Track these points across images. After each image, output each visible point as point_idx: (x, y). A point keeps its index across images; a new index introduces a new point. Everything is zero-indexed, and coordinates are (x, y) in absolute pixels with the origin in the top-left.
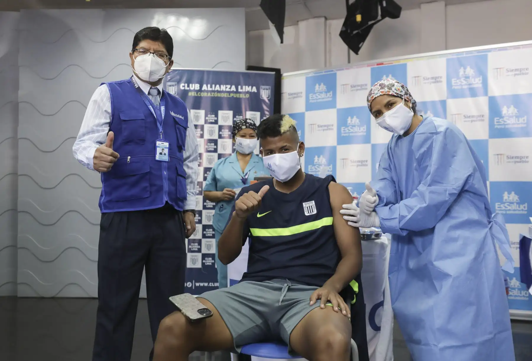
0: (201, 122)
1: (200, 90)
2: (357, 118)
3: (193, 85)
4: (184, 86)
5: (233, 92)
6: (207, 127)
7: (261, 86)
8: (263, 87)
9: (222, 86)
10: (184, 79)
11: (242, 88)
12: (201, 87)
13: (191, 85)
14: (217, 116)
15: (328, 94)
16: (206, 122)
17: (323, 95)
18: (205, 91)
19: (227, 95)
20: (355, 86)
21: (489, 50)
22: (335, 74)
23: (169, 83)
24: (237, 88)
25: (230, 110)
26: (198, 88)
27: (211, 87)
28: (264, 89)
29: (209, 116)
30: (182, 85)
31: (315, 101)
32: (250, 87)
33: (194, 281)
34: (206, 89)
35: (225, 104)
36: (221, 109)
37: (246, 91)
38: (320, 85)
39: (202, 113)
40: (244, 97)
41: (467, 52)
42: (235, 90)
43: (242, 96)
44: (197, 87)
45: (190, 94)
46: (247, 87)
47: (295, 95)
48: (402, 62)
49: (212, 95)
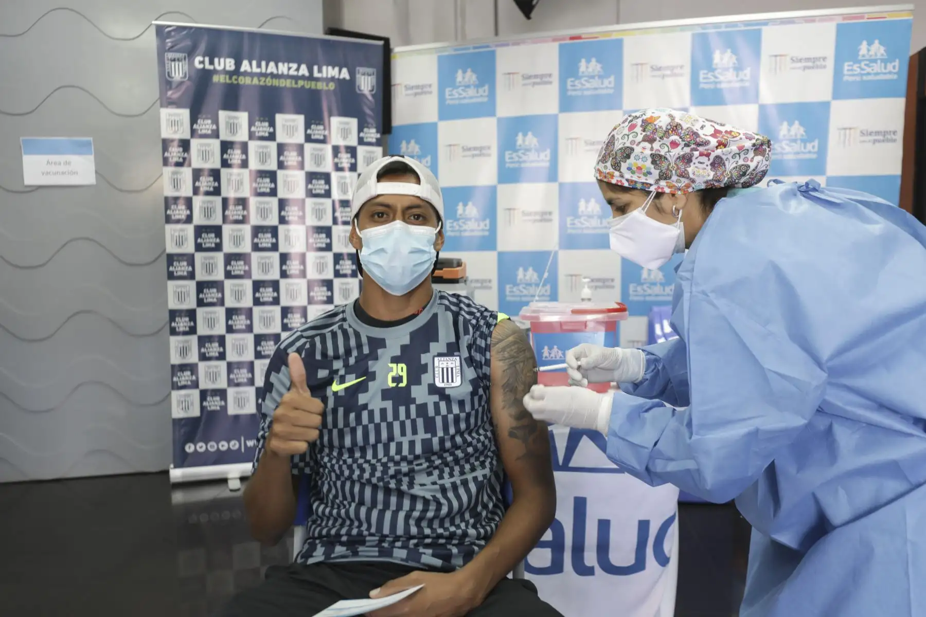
0: (242, 135)
1: (237, 72)
2: (534, 135)
3: (222, 60)
4: (202, 62)
5: (303, 77)
6: (253, 146)
7: (358, 68)
8: (361, 70)
9: (280, 65)
10: (202, 47)
11: (320, 71)
12: (238, 64)
13: (216, 60)
14: (272, 124)
15: (481, 90)
16: (251, 136)
17: (471, 92)
18: (245, 74)
19: (291, 83)
20: (529, 77)
21: (765, 23)
22: (493, 54)
23: (170, 55)
24: (311, 71)
25: (298, 112)
26: (233, 68)
27: (259, 66)
28: (364, 74)
29: (257, 123)
30: (198, 59)
31: (457, 102)
32: (337, 69)
33: (243, 439)
34: (249, 70)
35: (288, 100)
36: (281, 111)
37: (329, 76)
38: (464, 72)
39: (243, 117)
40: (325, 88)
41: (728, 24)
42: (307, 74)
43: (321, 86)
44: (230, 64)
45: (216, 79)
46: (330, 68)
47: (420, 90)
48: (615, 36)
49: (262, 83)
